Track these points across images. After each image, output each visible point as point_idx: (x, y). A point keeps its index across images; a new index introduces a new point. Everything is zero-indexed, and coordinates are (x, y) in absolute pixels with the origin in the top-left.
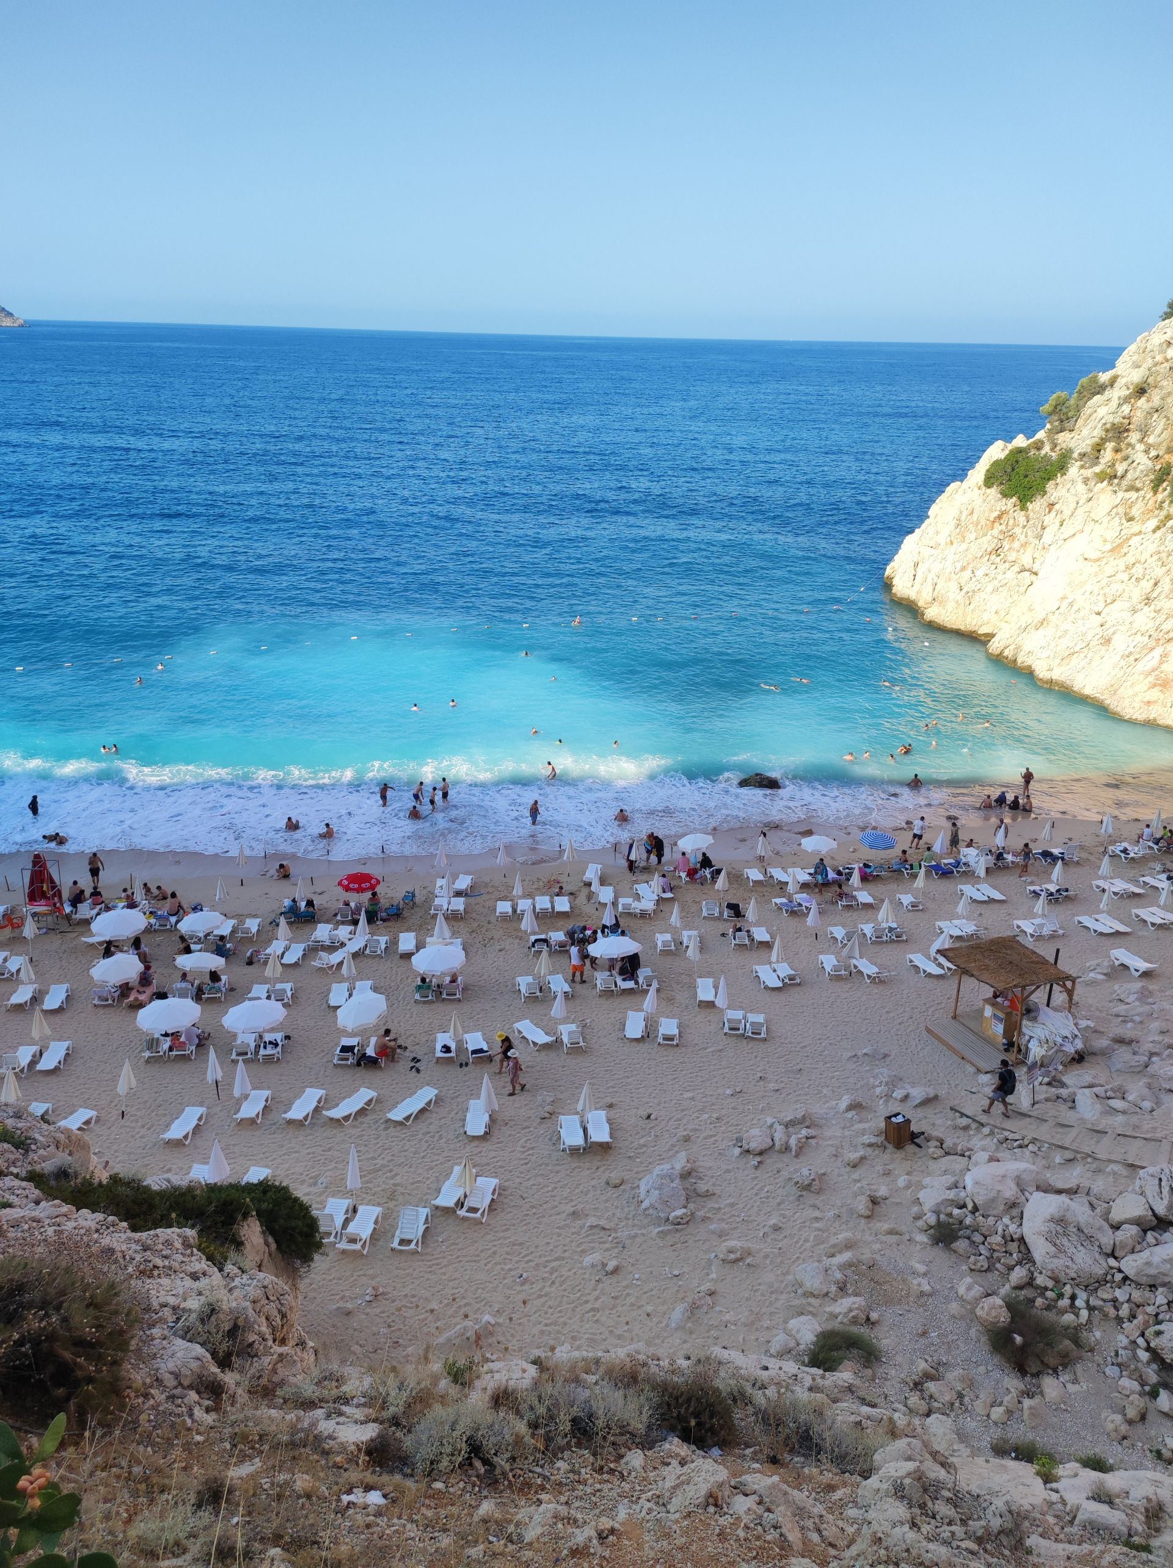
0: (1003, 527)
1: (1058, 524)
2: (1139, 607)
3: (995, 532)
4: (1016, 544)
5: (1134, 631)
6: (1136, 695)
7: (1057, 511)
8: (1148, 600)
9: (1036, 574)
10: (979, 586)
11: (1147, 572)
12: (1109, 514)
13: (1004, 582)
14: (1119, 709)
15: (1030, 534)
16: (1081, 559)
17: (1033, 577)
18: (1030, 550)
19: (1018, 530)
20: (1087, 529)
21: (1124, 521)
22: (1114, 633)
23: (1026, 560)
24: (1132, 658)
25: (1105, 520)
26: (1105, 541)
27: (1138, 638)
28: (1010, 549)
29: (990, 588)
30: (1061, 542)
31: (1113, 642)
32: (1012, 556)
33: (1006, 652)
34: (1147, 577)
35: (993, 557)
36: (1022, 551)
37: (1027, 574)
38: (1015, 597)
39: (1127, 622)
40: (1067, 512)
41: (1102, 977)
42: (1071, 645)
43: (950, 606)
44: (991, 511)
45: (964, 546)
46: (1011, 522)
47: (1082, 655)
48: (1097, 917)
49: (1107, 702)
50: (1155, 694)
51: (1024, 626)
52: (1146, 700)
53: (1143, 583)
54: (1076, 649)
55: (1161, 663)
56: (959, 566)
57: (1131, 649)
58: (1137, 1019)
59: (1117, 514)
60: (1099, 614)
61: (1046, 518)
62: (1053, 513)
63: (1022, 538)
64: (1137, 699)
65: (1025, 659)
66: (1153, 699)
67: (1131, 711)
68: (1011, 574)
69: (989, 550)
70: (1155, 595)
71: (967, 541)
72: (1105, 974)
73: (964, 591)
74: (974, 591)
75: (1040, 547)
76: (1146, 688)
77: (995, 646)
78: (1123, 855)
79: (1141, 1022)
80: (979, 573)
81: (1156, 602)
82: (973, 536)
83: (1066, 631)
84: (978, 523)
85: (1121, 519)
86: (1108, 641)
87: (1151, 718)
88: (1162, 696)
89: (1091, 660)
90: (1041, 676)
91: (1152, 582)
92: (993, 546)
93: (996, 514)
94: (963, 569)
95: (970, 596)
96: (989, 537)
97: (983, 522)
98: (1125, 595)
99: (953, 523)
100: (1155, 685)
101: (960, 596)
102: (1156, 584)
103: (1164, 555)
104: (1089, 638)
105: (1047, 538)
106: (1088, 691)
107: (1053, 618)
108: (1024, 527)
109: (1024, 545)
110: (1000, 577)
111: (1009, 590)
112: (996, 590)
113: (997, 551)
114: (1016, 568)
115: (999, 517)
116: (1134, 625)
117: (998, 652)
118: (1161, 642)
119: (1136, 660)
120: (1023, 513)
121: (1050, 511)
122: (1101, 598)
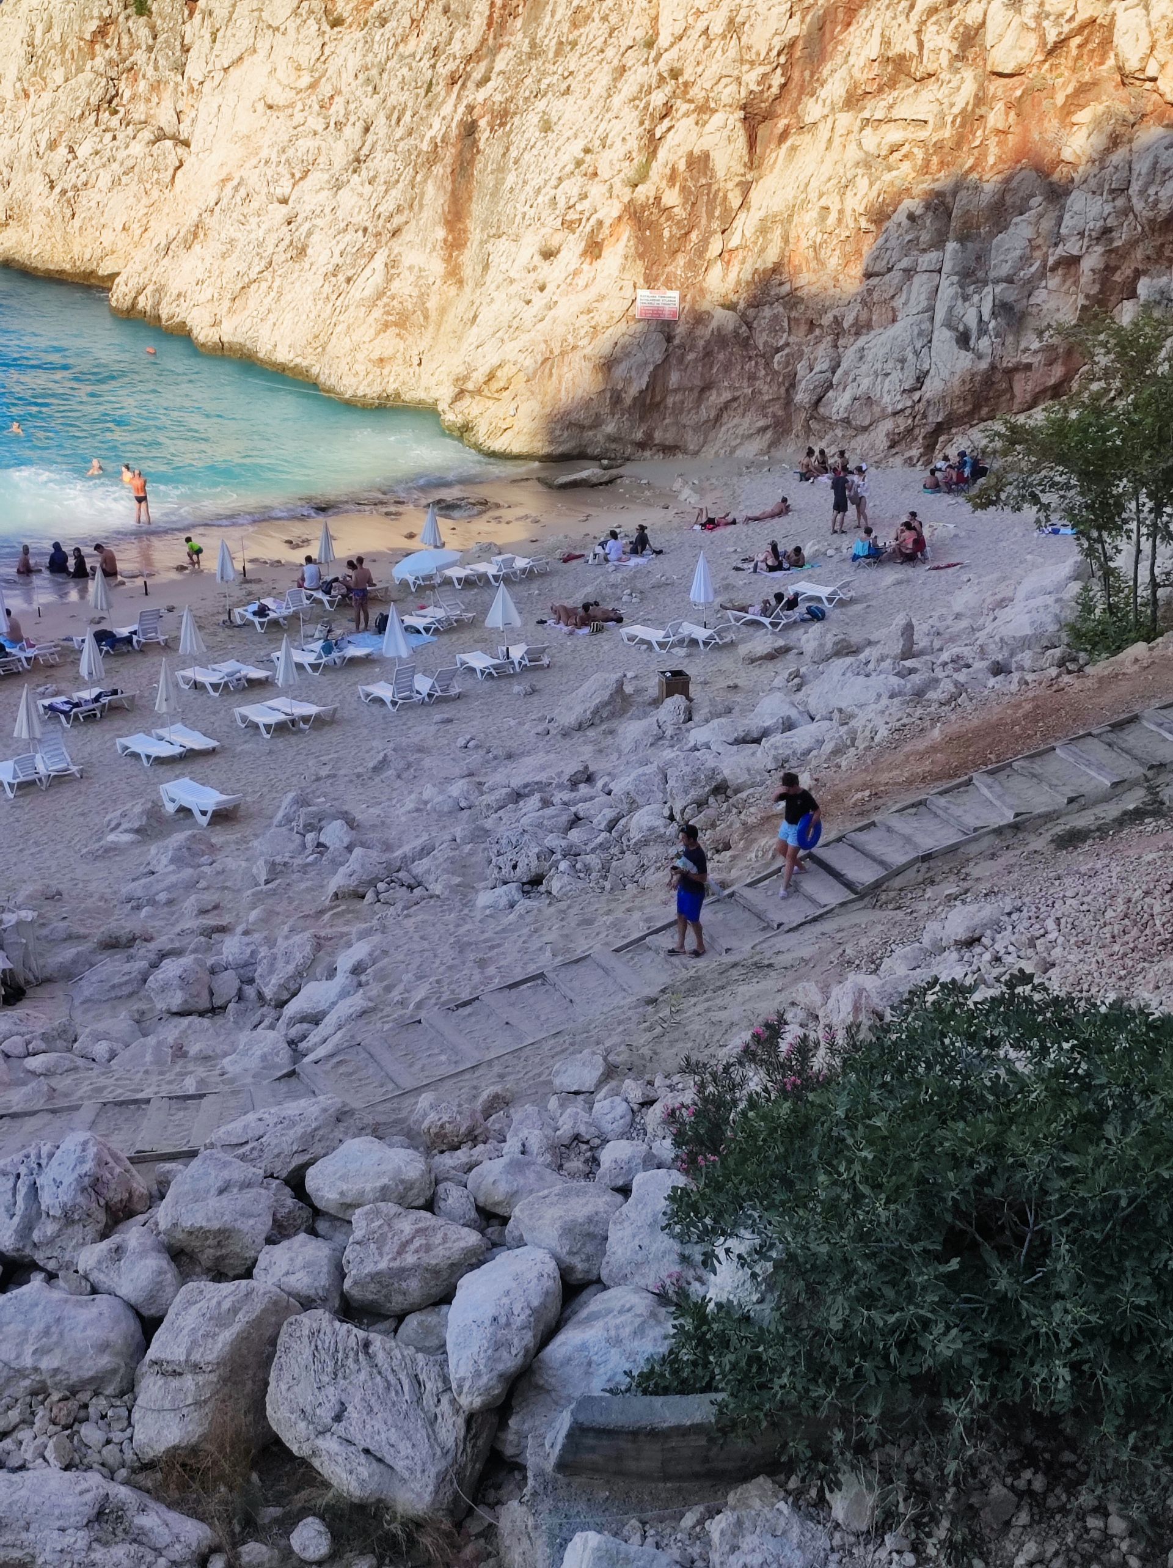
0: (112, 53)
1: (208, 37)
2: (344, 178)
3: (99, 62)
4: (142, 86)
5: (342, 225)
6: (355, 349)
7: (203, 12)
8: (358, 162)
9: (186, 144)
10: (84, 177)
11: (352, 107)
12: (295, 12)
13: (129, 163)
14: (332, 381)
15: (162, 62)
16: (260, 106)
17: (180, 150)
18: (167, 94)
19: (140, 56)
20: (263, 45)
21: (326, 27)
22: (309, 234)
23: (164, 117)
24: (341, 278)
25: (292, 25)
26: (299, 68)
27: (349, 237)
28: (133, 98)
29: (105, 179)
30: (218, 75)
31: (309, 251)
32: (138, 114)
33: (142, 302)
34: (352, 119)
35: (105, 116)
36: (155, 100)
37: (169, 143)
38: (155, 193)
39: (327, 210)
40: (221, 13)
41: (127, 838)
42: (242, 267)
43: (38, 221)
44: (84, 19)
45: (47, 98)
46: (125, 40)
47: (264, 285)
48: (161, 732)
49: (315, 370)
50: (388, 344)
51: (164, 242)
52: (375, 356)
53: (348, 131)
54: (253, 275)
55: (389, 280)
56: (44, 139)
57: (337, 259)
58: (162, 897)
59: (311, 12)
60: (284, 201)
61: (187, 27)
62: (197, 17)
63: (150, 72)
64: (360, 356)
65: (174, 309)
66: (387, 353)
67: (354, 381)
68: (137, 148)
69: (94, 100)
70: (365, 151)
71: (52, 86)
72: (137, 831)
73: (57, 190)
74: (75, 188)
75: (184, 88)
76: (372, 331)
77: (120, 294)
78: (256, 620)
79: (170, 902)
80: (83, 151)
81: (369, 163)
82: (58, 76)
83: (232, 242)
84: (64, 47)
85: (318, 22)
86: (303, 251)
87: (390, 390)
88: (402, 346)
89: (280, 294)
90: (202, 339)
91: (360, 125)
92: (100, 92)
93: (93, 25)
94: (53, 145)
95: (70, 198)
96: (88, 75)
97: (73, 44)
98: (321, 159)
99: (22, 51)
100: (386, 326)
101: (51, 201)
102: (367, 130)
103: (374, 72)
104: (270, 250)
105: (195, 69)
106: (282, 356)
107: (209, 221)
108: (150, 49)
109: (156, 86)
110: (121, 155)
111: (140, 181)
112: (116, 182)
113: (110, 102)
114: (147, 135)
115: (101, 32)
116: (340, 213)
117: (127, 304)
118: (384, 239)
119: (349, 280)
120: (143, 20)
121: (191, 14)
122: (283, 170)
